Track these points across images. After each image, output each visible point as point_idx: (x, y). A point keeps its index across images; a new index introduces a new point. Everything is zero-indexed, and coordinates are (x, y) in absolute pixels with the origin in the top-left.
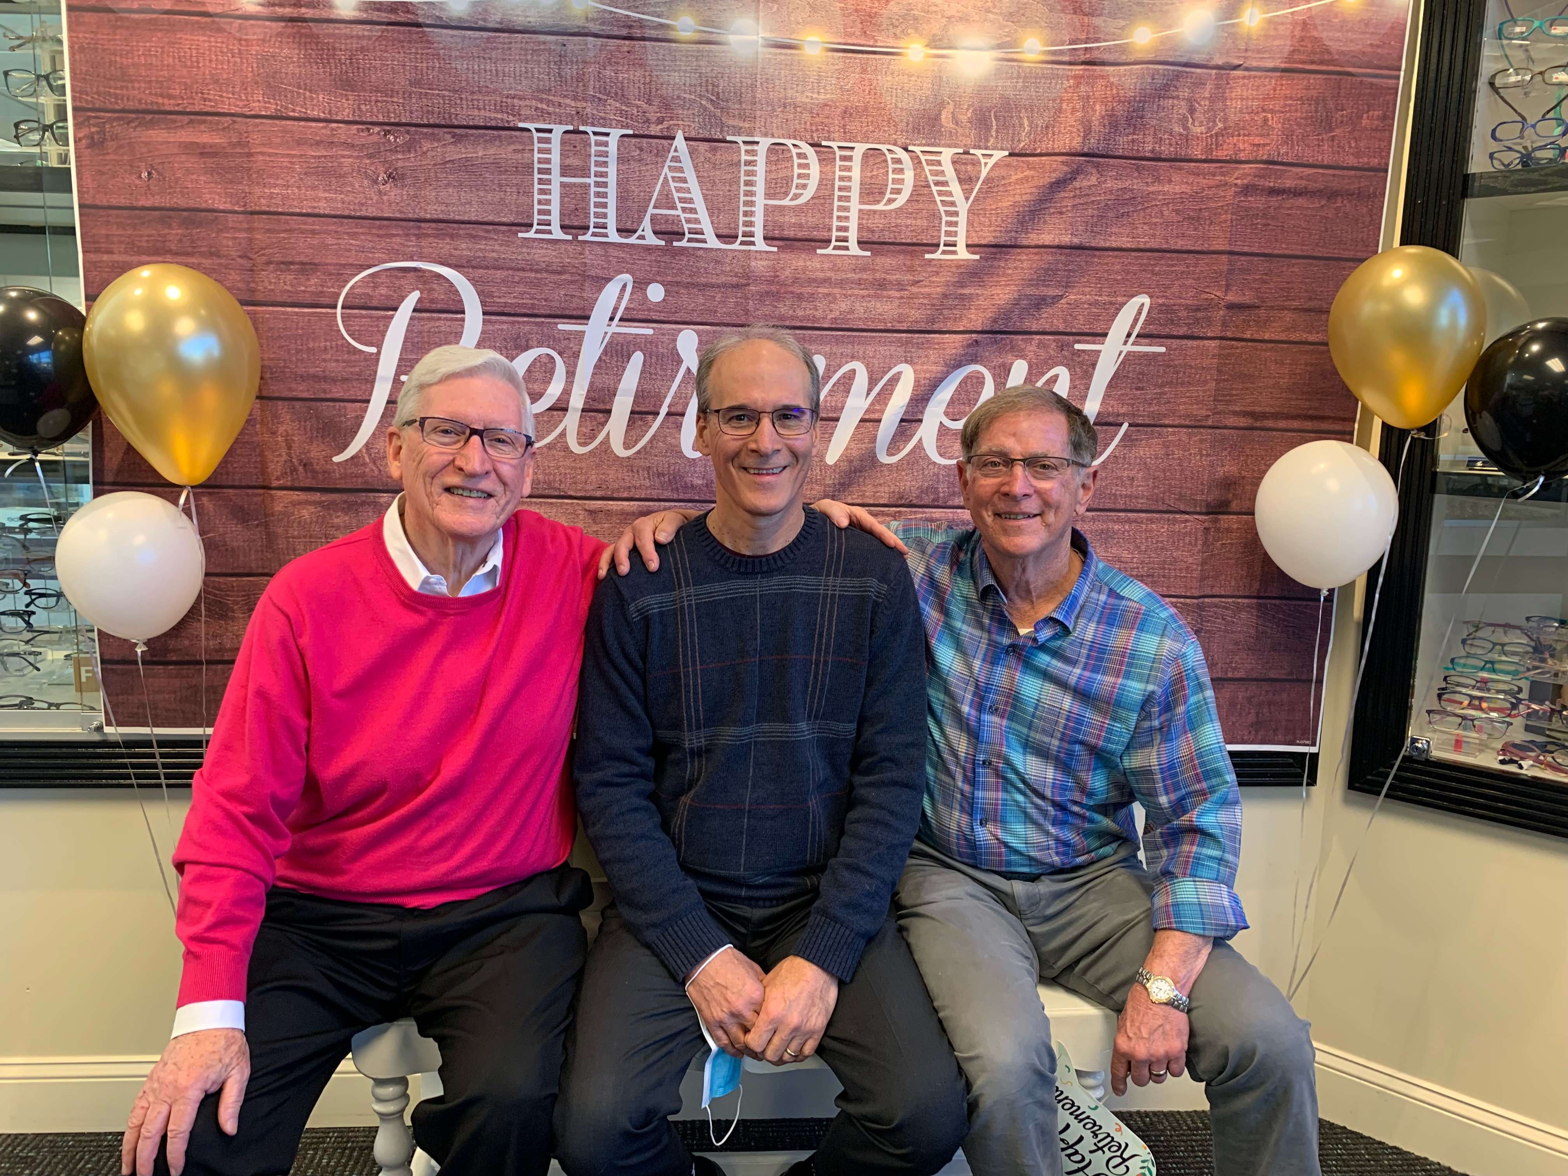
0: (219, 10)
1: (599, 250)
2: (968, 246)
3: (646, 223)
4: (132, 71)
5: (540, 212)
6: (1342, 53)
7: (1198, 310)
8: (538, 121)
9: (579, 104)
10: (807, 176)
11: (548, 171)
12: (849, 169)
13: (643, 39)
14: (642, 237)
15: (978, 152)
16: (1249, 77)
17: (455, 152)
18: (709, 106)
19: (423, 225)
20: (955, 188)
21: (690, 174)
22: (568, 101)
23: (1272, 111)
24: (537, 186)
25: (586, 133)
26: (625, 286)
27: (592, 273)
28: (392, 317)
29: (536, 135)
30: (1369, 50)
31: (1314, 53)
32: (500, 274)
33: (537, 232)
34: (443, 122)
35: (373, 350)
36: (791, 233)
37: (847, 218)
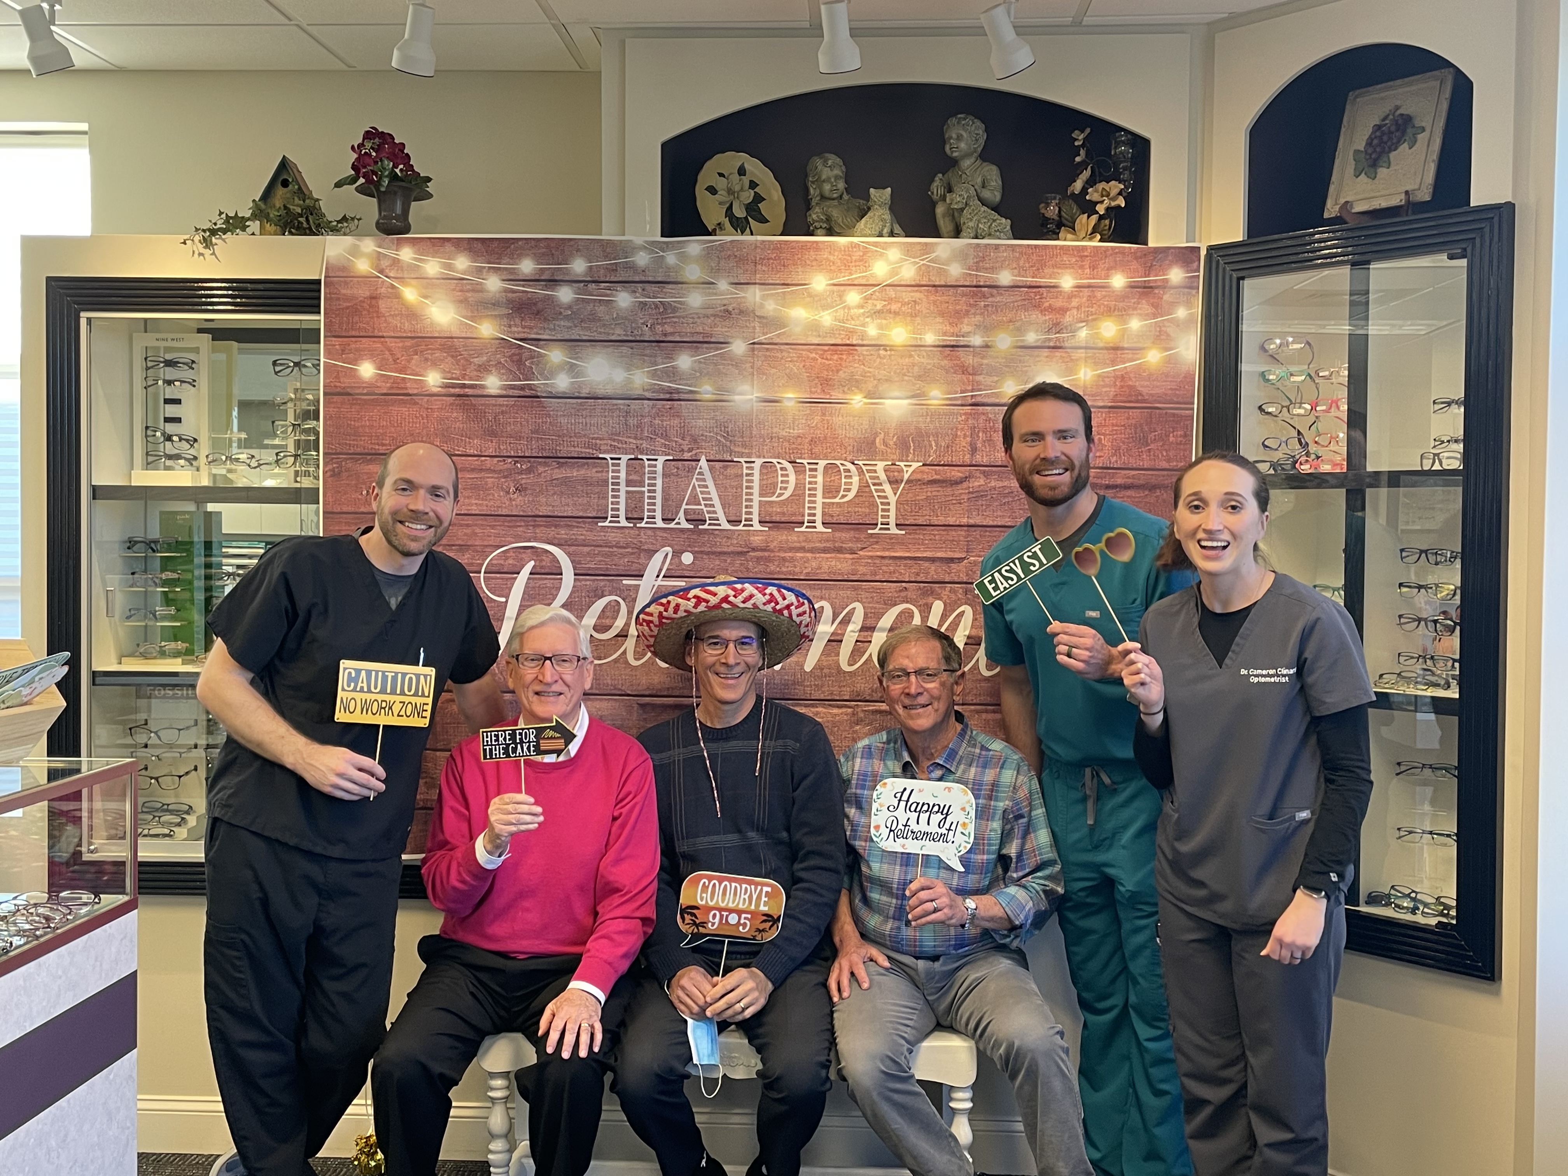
0: (415, 392)
1: (650, 532)
2: (897, 525)
3: (681, 514)
4: (361, 430)
5: (612, 509)
6: (1151, 395)
8: (612, 453)
9: (638, 442)
10: (787, 482)
11: (618, 484)
12: (815, 477)
13: (679, 400)
14: (678, 523)
15: (902, 464)
17: (559, 473)
18: (722, 440)
19: (537, 519)
20: (887, 487)
21: (710, 483)
22: (631, 440)
24: (610, 493)
25: (642, 459)
26: (667, 555)
27: (646, 547)
28: (516, 578)
29: (610, 462)
30: (1170, 392)
31: (1130, 395)
32: (586, 549)
33: (610, 522)
34: (551, 455)
35: (503, 600)
36: (778, 519)
37: (815, 508)
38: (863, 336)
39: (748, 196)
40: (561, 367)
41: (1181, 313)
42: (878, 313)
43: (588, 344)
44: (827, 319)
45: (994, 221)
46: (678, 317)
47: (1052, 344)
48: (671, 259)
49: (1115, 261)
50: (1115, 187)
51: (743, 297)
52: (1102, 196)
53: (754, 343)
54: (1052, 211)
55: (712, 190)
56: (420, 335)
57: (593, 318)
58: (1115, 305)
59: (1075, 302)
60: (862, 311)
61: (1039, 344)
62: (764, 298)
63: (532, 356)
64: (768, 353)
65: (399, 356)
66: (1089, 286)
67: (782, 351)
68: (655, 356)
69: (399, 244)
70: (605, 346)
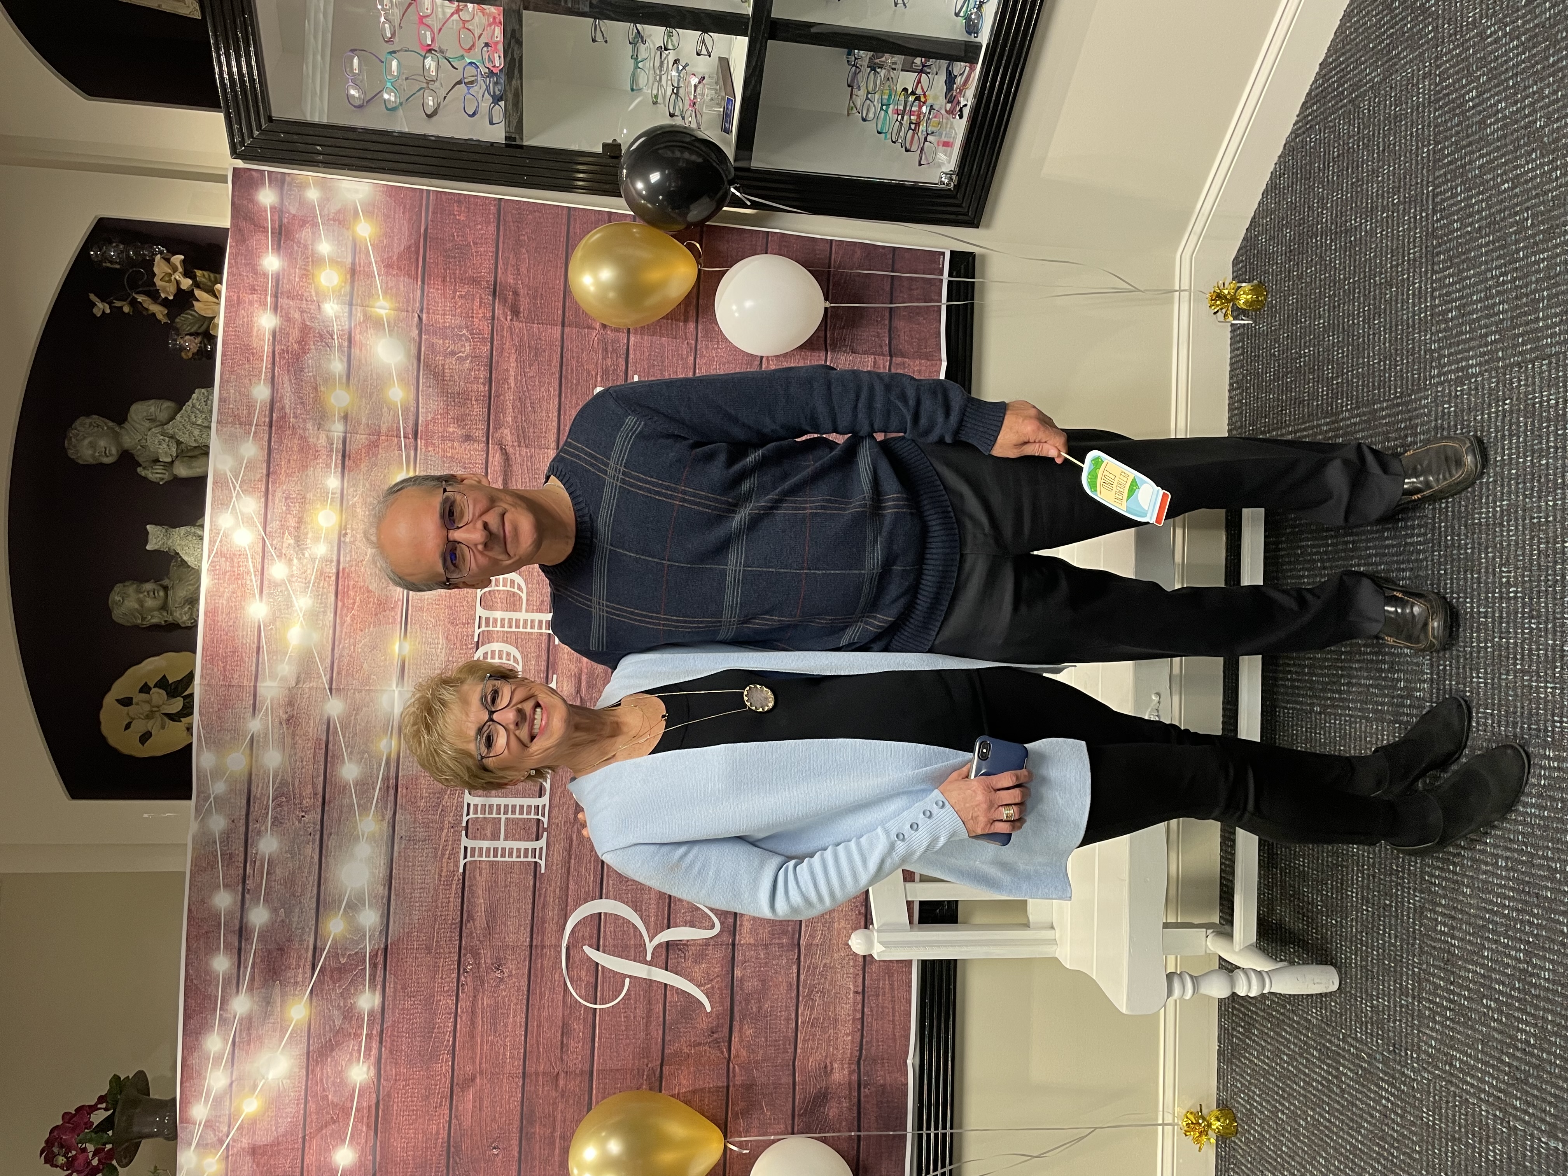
0: (374, 1096)
1: (555, 812)
4: (418, 1160)
5: (526, 856)
6: (410, 235)
7: (606, 350)
8: (458, 857)
9: (446, 826)
10: (500, 652)
11: (496, 850)
12: (495, 620)
13: (397, 778)
16: (428, 309)
17: (480, 919)
19: (534, 944)
22: (444, 834)
23: (455, 292)
24: (507, 859)
25: (467, 822)
28: (603, 967)
29: (469, 859)
30: (407, 215)
31: (410, 258)
32: (572, 886)
33: (541, 858)
34: (458, 929)
35: (627, 980)
36: (544, 664)
37: (532, 621)
38: (327, 561)
39: (159, 694)
40: (351, 920)
41: (313, 195)
42: (299, 542)
43: (323, 888)
44: (303, 602)
45: (193, 406)
46: (294, 778)
47: (346, 344)
48: (219, 788)
49: (246, 265)
50: (160, 267)
51: (272, 701)
52: (170, 281)
53: (331, 690)
54: (190, 344)
55: (145, 737)
56: (303, 1093)
57: (290, 882)
58: (300, 268)
59: (297, 315)
60: (295, 561)
61: (345, 360)
62: (273, 677)
63: (334, 954)
64: (344, 672)
65: (328, 1117)
66: (276, 296)
67: (341, 656)
68: (342, 806)
69: (186, 1121)
70: (327, 866)
